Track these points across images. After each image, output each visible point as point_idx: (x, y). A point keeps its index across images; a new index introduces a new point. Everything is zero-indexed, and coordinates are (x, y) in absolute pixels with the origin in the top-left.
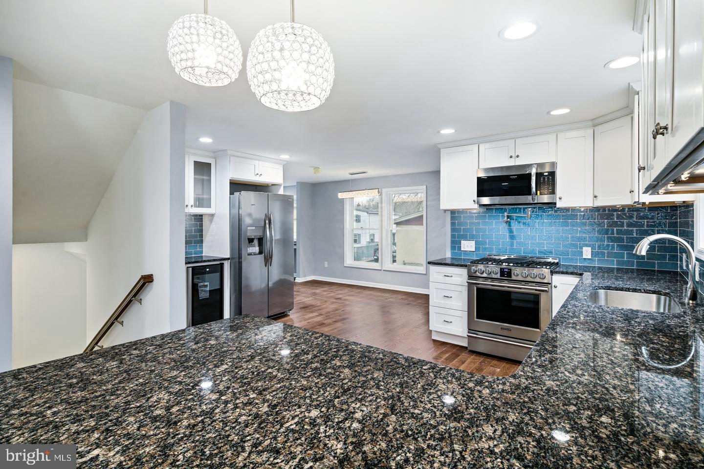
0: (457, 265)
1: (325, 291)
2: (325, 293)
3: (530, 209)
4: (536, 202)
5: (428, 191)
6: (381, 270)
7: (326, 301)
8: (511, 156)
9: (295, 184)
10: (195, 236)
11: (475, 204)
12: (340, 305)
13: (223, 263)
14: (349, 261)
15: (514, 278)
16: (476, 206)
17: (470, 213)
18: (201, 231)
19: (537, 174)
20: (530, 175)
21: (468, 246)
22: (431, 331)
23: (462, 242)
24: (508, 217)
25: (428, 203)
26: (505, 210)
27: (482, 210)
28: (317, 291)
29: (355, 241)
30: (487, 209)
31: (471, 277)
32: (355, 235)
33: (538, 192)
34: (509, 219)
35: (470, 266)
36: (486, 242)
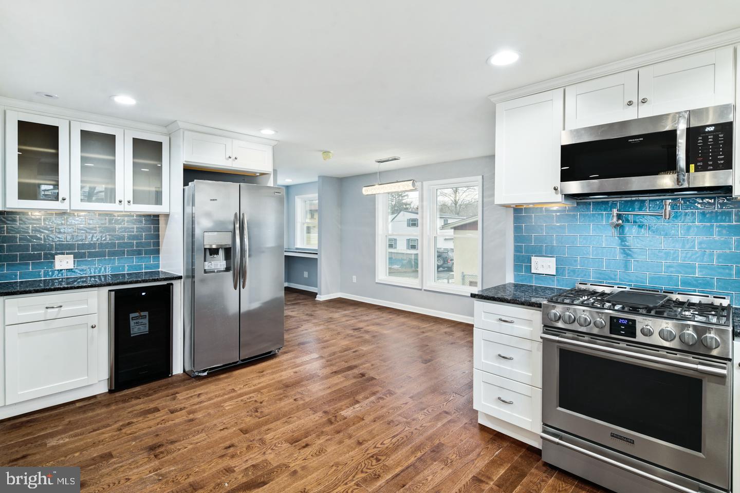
0: (522, 304)
1: (345, 316)
2: (344, 319)
3: (670, 201)
4: (686, 185)
5: (484, 183)
6: (421, 290)
7: (339, 333)
8: (630, 102)
9: (316, 179)
10: (149, 244)
11: (557, 193)
12: (356, 340)
13: (172, 284)
14: (382, 275)
15: (640, 338)
16: (559, 198)
17: (547, 210)
18: (158, 237)
19: (689, 131)
20: (672, 134)
21: (544, 265)
22: (476, 412)
23: (533, 258)
24: (619, 217)
25: (485, 200)
26: (614, 205)
27: (569, 204)
28: (336, 315)
29: (391, 246)
30: (578, 204)
31: (548, 328)
32: (390, 240)
33: (692, 167)
34: (620, 222)
35: (547, 306)
36: (576, 261)
